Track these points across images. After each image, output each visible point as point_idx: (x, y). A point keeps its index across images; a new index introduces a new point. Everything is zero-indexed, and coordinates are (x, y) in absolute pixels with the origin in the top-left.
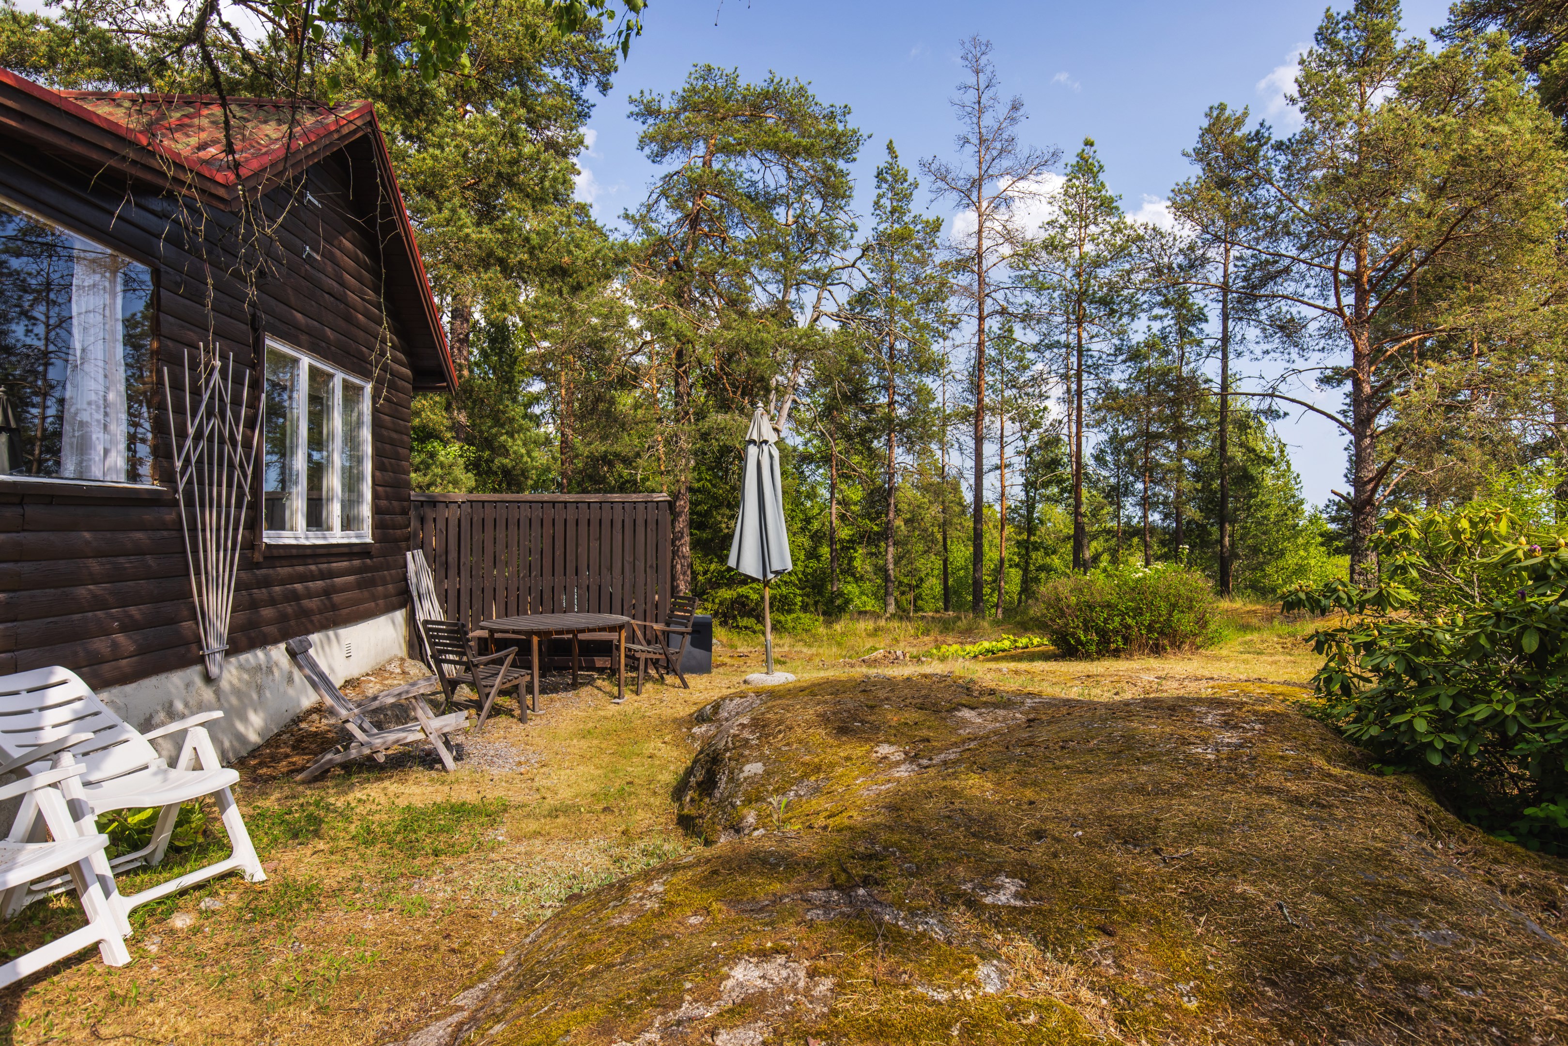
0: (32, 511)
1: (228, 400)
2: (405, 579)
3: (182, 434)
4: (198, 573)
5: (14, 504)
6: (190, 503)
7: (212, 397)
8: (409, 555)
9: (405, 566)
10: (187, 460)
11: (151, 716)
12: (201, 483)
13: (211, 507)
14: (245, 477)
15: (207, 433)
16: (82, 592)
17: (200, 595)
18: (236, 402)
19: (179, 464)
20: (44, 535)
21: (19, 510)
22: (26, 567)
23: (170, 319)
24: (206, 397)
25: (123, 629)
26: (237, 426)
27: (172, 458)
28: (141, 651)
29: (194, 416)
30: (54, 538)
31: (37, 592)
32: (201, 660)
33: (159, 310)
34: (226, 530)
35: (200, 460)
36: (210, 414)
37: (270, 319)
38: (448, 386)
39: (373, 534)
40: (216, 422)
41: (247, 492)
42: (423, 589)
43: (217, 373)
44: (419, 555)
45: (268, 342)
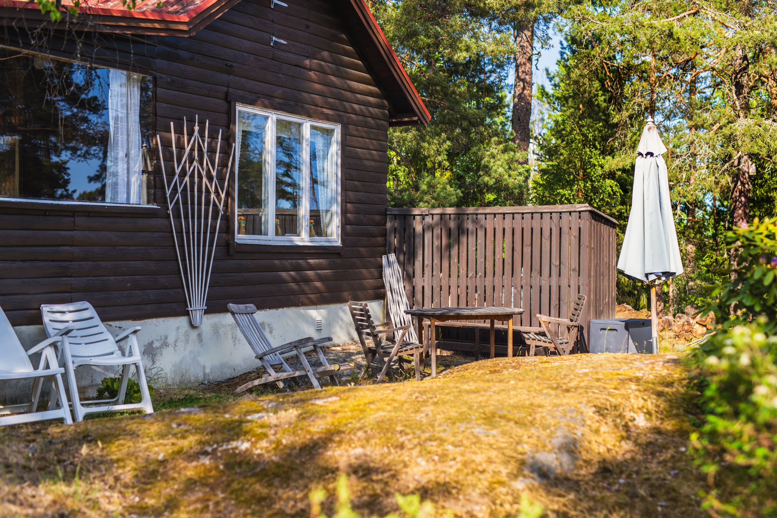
0: (80, 221)
1: (205, 150)
2: (382, 279)
3: (171, 174)
4: (183, 259)
5: (70, 216)
6: (177, 216)
7: (192, 149)
8: (383, 257)
9: (381, 267)
10: (175, 189)
12: (185, 203)
14: (220, 199)
15: (189, 174)
17: (185, 273)
18: (212, 151)
19: (168, 193)
20: (86, 233)
21: (72, 219)
23: (164, 105)
24: (188, 150)
25: (133, 287)
28: (144, 302)
29: (179, 162)
30: (92, 234)
31: (82, 263)
32: (187, 313)
33: (156, 101)
34: (205, 232)
35: (185, 189)
36: (191, 160)
37: (241, 93)
38: (419, 119)
39: (343, 240)
40: (196, 165)
41: (221, 209)
42: (395, 285)
43: (196, 134)
44: (393, 258)
45: (239, 108)
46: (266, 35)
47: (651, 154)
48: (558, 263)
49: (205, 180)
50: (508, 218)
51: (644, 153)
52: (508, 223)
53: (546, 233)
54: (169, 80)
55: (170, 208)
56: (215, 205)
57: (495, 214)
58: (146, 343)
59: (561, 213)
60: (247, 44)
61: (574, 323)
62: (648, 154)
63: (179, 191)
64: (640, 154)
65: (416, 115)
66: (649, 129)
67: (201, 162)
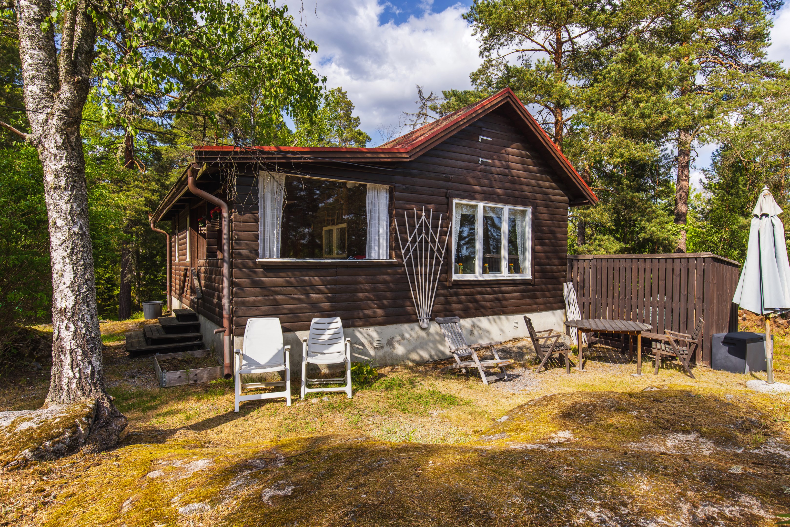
0: (340, 270)
1: (430, 226)
2: (562, 296)
3: (405, 241)
4: (414, 290)
6: (410, 266)
7: (421, 226)
8: (565, 284)
9: (562, 289)
10: (408, 250)
11: (393, 338)
12: (416, 259)
13: (421, 266)
14: (441, 255)
15: (418, 241)
16: (361, 295)
17: (416, 298)
19: (403, 252)
20: (345, 277)
21: (335, 270)
22: (338, 287)
24: (418, 226)
25: (379, 307)
26: (436, 235)
27: (400, 250)
28: (387, 315)
29: (411, 234)
30: (349, 278)
32: (417, 321)
33: (395, 200)
34: (430, 274)
35: (415, 250)
36: (420, 233)
37: (457, 192)
38: (589, 201)
39: (533, 275)
40: (423, 235)
41: (442, 260)
42: (571, 301)
43: (423, 217)
44: (570, 284)
45: (455, 201)
46: (476, 158)
47: (767, 215)
48: (686, 293)
49: (430, 244)
50: (648, 262)
51: (759, 215)
52: (648, 265)
53: (677, 272)
54: (404, 187)
55: (405, 261)
56: (437, 257)
57: (638, 259)
58: (389, 338)
59: (688, 258)
60: (461, 164)
61: (693, 341)
62: (763, 215)
63: (411, 251)
64: (756, 216)
65: (587, 199)
66: (765, 195)
67: (427, 234)
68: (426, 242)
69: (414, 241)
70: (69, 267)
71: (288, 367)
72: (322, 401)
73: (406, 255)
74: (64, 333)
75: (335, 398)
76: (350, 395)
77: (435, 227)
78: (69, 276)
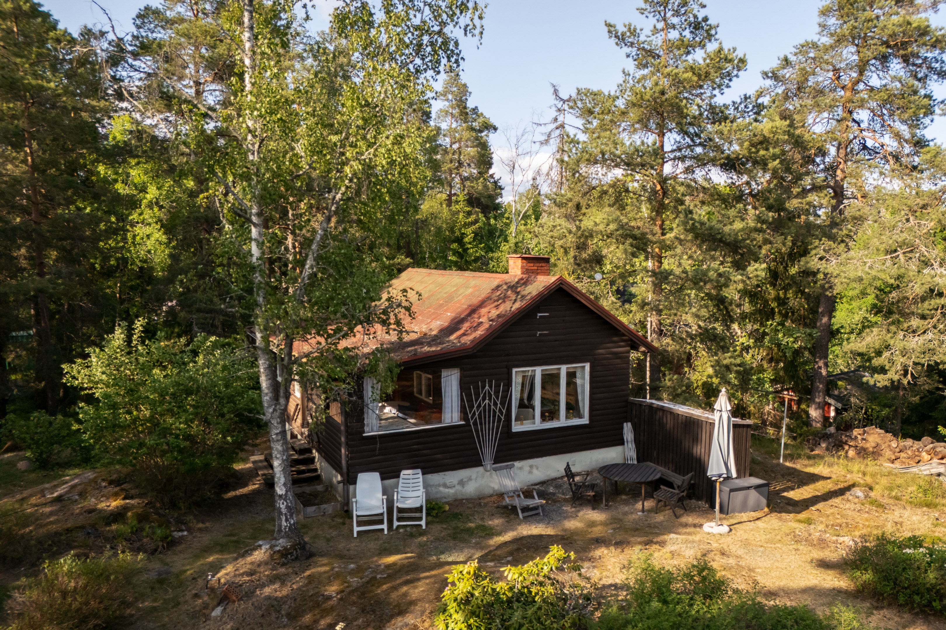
1: (493, 393)
2: (622, 434)
3: (472, 408)
6: (476, 425)
7: (485, 394)
8: (624, 425)
9: (621, 429)
10: (474, 414)
11: (463, 479)
12: (480, 418)
13: (485, 424)
14: (502, 414)
15: (482, 406)
17: (481, 448)
19: (470, 416)
24: (482, 395)
26: (498, 400)
27: (468, 415)
32: (482, 466)
34: (493, 429)
35: (480, 413)
36: (484, 399)
37: (516, 363)
39: (591, 420)
40: (487, 401)
41: (503, 418)
42: (629, 439)
43: (487, 387)
44: (629, 424)
45: (514, 370)
46: (534, 332)
49: (493, 407)
55: (471, 422)
56: (499, 417)
60: (520, 339)
63: (477, 414)
67: (490, 399)
68: (489, 405)
69: (479, 406)
70: (282, 476)
71: (385, 509)
72: (406, 531)
73: (472, 418)
74: (282, 506)
75: (414, 529)
76: (424, 527)
77: (497, 392)
78: (283, 480)
